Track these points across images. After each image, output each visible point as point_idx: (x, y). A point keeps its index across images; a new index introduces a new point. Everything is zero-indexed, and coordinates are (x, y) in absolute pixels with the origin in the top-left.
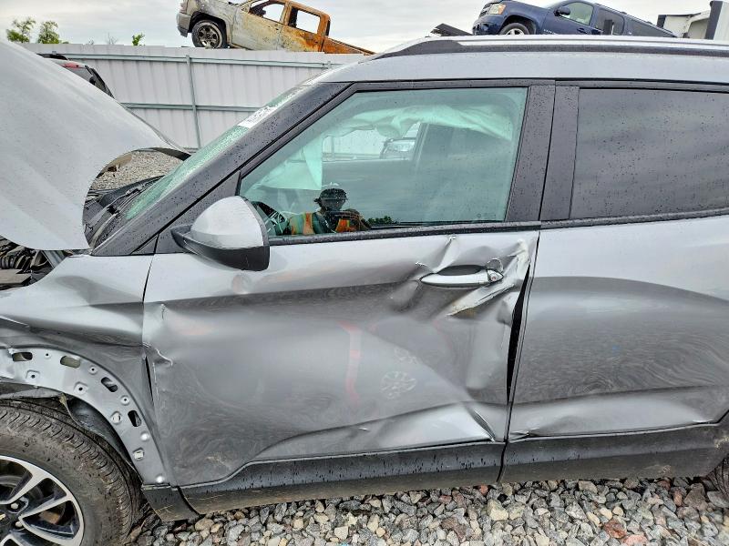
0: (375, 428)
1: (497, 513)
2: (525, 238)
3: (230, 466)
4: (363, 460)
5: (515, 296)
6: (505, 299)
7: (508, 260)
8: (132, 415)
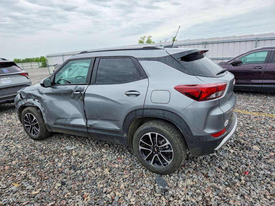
3: (53, 122)
8: (44, 111)
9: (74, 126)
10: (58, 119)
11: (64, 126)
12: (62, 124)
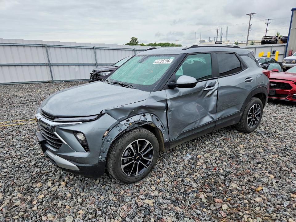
0: (199, 121)
1: (207, 143)
2: (216, 80)
3: (178, 134)
4: (197, 129)
5: (217, 91)
6: (215, 92)
7: (215, 84)
8: (161, 126)
9: (203, 126)
10: (187, 126)
11: (192, 132)
12: (189, 131)
